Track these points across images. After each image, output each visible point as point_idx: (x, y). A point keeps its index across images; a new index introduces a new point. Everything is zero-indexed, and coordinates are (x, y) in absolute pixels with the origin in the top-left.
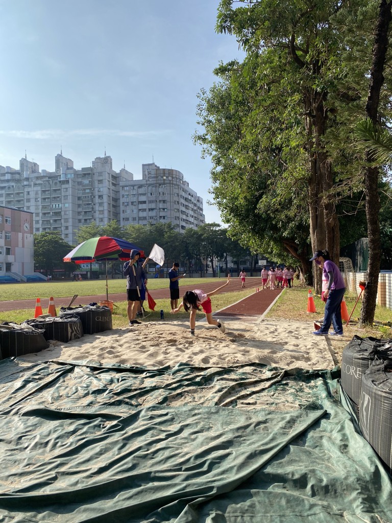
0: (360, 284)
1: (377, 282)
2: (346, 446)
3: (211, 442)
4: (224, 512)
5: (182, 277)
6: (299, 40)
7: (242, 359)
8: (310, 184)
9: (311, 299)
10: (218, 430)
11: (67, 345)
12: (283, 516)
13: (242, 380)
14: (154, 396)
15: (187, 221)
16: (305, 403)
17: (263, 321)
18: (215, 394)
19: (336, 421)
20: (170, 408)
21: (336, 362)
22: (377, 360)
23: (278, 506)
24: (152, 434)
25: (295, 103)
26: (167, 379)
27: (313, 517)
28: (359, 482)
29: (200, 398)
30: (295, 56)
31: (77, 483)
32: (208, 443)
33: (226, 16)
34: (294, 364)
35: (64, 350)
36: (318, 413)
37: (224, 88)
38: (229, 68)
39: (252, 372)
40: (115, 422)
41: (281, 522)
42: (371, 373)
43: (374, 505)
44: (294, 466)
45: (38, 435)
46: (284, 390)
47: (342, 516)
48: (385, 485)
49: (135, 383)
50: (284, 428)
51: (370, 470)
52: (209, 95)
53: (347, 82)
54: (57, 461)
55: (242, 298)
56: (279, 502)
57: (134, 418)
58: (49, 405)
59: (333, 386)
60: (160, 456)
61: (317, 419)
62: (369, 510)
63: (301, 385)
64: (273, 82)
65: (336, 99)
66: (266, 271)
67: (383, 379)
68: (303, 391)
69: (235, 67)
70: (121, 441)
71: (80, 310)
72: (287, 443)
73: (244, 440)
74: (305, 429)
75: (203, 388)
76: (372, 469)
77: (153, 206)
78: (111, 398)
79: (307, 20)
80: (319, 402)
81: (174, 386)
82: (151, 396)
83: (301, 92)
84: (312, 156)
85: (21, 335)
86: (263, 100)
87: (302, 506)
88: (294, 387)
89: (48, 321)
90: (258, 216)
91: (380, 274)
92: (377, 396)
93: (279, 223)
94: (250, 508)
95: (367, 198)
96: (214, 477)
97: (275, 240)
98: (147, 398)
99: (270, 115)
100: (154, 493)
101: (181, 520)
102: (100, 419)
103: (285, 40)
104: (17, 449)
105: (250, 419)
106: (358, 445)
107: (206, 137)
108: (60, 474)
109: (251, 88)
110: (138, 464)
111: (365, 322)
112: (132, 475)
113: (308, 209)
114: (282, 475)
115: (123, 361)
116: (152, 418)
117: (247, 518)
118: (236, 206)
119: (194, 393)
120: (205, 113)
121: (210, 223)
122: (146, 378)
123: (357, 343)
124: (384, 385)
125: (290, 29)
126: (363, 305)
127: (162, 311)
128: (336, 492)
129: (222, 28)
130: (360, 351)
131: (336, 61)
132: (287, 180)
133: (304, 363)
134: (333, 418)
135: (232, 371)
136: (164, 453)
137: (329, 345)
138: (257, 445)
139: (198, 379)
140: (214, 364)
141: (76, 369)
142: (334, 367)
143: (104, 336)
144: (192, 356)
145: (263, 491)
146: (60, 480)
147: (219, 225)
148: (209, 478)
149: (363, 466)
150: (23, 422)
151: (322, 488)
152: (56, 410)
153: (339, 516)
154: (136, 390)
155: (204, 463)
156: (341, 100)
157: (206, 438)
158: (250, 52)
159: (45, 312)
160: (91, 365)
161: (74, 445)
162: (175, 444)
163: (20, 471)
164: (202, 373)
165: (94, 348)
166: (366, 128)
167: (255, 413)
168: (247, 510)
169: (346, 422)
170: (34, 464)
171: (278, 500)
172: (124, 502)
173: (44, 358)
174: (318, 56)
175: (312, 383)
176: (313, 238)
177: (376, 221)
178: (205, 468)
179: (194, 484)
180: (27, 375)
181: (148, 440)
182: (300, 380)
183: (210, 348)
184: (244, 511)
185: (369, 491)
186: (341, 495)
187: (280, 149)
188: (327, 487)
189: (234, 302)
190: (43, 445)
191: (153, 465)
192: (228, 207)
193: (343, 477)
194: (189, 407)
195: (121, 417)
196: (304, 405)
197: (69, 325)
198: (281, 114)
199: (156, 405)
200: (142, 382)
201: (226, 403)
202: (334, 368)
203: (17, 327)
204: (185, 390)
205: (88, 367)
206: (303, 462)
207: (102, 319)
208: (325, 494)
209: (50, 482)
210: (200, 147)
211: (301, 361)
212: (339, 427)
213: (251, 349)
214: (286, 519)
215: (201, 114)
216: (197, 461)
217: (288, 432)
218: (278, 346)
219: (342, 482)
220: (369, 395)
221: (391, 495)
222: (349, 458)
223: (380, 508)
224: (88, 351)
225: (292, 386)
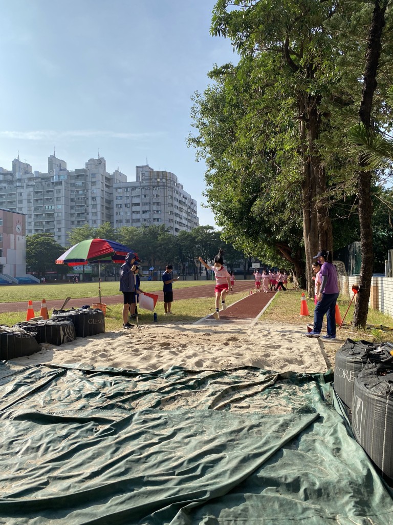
0: (353, 287)
1: (370, 285)
2: (338, 450)
3: (205, 446)
4: (217, 516)
5: (176, 280)
6: (293, 45)
7: (236, 362)
8: (303, 188)
9: (304, 302)
10: (211, 434)
11: (59, 348)
12: (277, 520)
13: (235, 384)
14: (147, 400)
15: (181, 223)
16: (298, 406)
17: (257, 324)
18: (209, 398)
19: (329, 424)
20: (164, 412)
21: (329, 365)
22: (369, 363)
23: (271, 510)
24: (145, 438)
25: (288, 106)
26: (161, 382)
27: (306, 520)
28: (351, 486)
29: (194, 401)
30: (289, 60)
31: (69, 488)
32: (201, 447)
33: (220, 19)
34: (287, 367)
35: (57, 353)
36: (311, 417)
37: (218, 91)
38: (223, 71)
39: (245, 376)
40: (107, 426)
42: (364, 377)
43: (366, 509)
44: (287, 469)
45: (29, 440)
46: (277, 393)
47: (334, 519)
48: (377, 488)
49: (128, 387)
50: (277, 431)
51: (362, 473)
52: (204, 98)
53: (340, 86)
54: (48, 466)
55: (236, 301)
56: (272, 506)
57: (126, 422)
58: (41, 409)
59: (326, 389)
60: (153, 461)
61: (310, 422)
62: (361, 514)
63: (294, 388)
64: (267, 85)
65: (330, 103)
66: (260, 274)
67: (374, 382)
68: (296, 395)
69: (229, 70)
70: (113, 445)
71: (73, 313)
72: (280, 446)
73: (237, 444)
74: (297, 432)
75: (196, 392)
76: (365, 473)
77: (146, 208)
78: (103, 401)
79: (301, 24)
80: (312, 405)
81: (167, 389)
82: (144, 400)
83: (295, 96)
84: (306, 159)
85: (13, 337)
86: (257, 104)
87: (295, 510)
88: (287, 390)
89: (40, 324)
90: (252, 219)
91: (372, 277)
92: (369, 400)
93: (273, 226)
94: (245, 513)
95: (360, 202)
96: (207, 481)
97: (269, 244)
98: (140, 401)
99: (264, 118)
100: (146, 497)
102: (92, 423)
103: (279, 44)
104: (8, 454)
105: (244, 423)
106: (350, 448)
107: (200, 140)
108: (52, 479)
109: (246, 91)
110: (131, 468)
111: (357, 326)
112: (124, 479)
113: (302, 212)
114: (276, 479)
115: (116, 365)
116: (145, 422)
117: (240, 523)
118: (230, 209)
119: (188, 396)
120: (199, 116)
121: (204, 226)
122: (139, 381)
123: (350, 347)
124: (377, 388)
125: (284, 32)
126: (356, 308)
127: (155, 314)
128: (328, 495)
129: (216, 31)
130: (352, 355)
131: (330, 66)
132: (281, 183)
133: (297, 366)
134: (326, 422)
135: (226, 374)
136: (157, 457)
137: (322, 348)
138: (250, 449)
139: (191, 383)
140: (208, 367)
141: (69, 373)
142: (327, 370)
143: (97, 339)
144: (186, 359)
145: (256, 495)
146: (51, 485)
147: (212, 228)
148: (202, 482)
149: (355, 470)
150: (14, 426)
151: (315, 491)
152: (49, 414)
153: (332, 520)
154: (129, 393)
155: (198, 466)
156: (334, 104)
157: (200, 442)
158: (244, 56)
159: (38, 314)
160: (83, 369)
161: (66, 449)
162: (168, 448)
163: (11, 476)
164: (196, 377)
165: (86, 351)
166: (359, 133)
167: (248, 416)
168: (240, 514)
169: (338, 426)
170: (26, 469)
171: (271, 504)
172: (116, 507)
173: (36, 362)
174: (312, 60)
175: (305, 386)
176: (306, 241)
177: (369, 225)
178: (198, 472)
179: (187, 489)
180: (19, 378)
181: (141, 444)
182: (293, 384)
183: (204, 351)
184: (237, 516)
185: (361, 494)
186: (334, 498)
187: (273, 152)
188: (319, 490)
190: (35, 450)
191: (146, 469)
192: (222, 209)
193: (336, 480)
194: (183, 410)
195: (114, 421)
196: (298, 409)
197: (61, 328)
198: (275, 117)
199: (149, 409)
200: (135, 386)
201: (220, 407)
202: (327, 372)
203: (8, 330)
204: (179, 393)
205: (80, 370)
206: (296, 466)
207: (95, 322)
208: (318, 498)
209: (42, 487)
210: (194, 149)
211: (294, 364)
212: (332, 430)
213: (244, 352)
214: (279, 523)
215: (196, 117)
216: (190, 466)
217: (282, 435)
218: (271, 349)
219: (335, 486)
220: (362, 398)
221: (383, 498)
222: (342, 462)
223: (372, 511)
224: (81, 354)
225: (284, 390)
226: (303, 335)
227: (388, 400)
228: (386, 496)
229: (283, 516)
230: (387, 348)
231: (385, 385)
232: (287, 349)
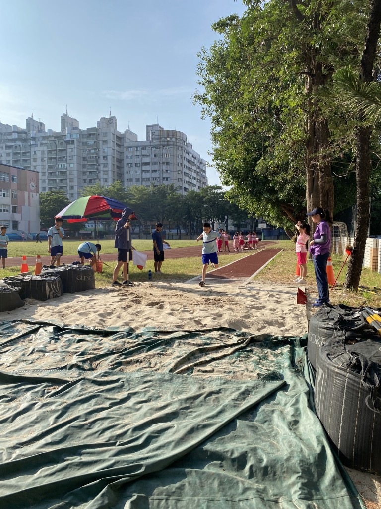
0: (346, 248)
1: (364, 247)
2: (296, 422)
3: (156, 413)
4: (150, 493)
7: (212, 322)
8: (307, 147)
12: (213, 500)
13: (205, 345)
14: (109, 361)
15: (190, 183)
16: (265, 372)
17: (249, 283)
18: (173, 361)
19: (292, 393)
20: (123, 374)
22: (339, 330)
23: (209, 489)
24: (96, 402)
25: (292, 60)
27: (245, 502)
28: (301, 464)
29: (157, 364)
30: (295, 10)
32: (151, 414)
34: (265, 329)
35: (39, 308)
36: (277, 384)
37: (224, 47)
38: (228, 23)
39: (219, 337)
40: (61, 388)
41: (208, 508)
42: (330, 345)
43: (313, 492)
44: (236, 442)
46: (247, 357)
47: (276, 502)
48: (329, 468)
50: (236, 400)
51: (315, 451)
52: (210, 54)
56: (211, 483)
59: (299, 355)
60: (97, 428)
61: (274, 390)
62: (307, 497)
63: (266, 352)
65: (331, 53)
67: (339, 352)
69: (234, 22)
71: (62, 269)
72: (235, 416)
73: (191, 412)
74: (257, 401)
76: (318, 450)
77: (156, 167)
80: (281, 372)
81: (132, 350)
82: (106, 360)
83: (300, 48)
84: (311, 117)
86: (260, 57)
87: (235, 489)
88: (258, 354)
89: (26, 279)
90: (255, 178)
92: (330, 372)
93: (277, 185)
94: (179, 491)
95: (358, 160)
96: (148, 453)
97: (273, 204)
98: (101, 362)
99: (269, 74)
100: (79, 469)
101: (96, 503)
102: (45, 384)
105: (204, 388)
107: (207, 97)
109: (250, 44)
110: (72, 434)
111: (349, 288)
113: (305, 174)
114: (221, 453)
117: (171, 502)
118: (235, 168)
119: (152, 358)
120: (204, 72)
121: (212, 186)
124: (339, 359)
126: (349, 270)
128: (275, 475)
130: (325, 320)
131: (336, 15)
132: (284, 142)
133: (276, 328)
134: (290, 390)
135: (198, 335)
136: (102, 424)
137: (309, 310)
138: (201, 418)
141: (42, 329)
143: (82, 295)
145: (196, 471)
147: (220, 188)
148: (143, 454)
149: (309, 446)
151: (262, 468)
153: (273, 503)
155: (141, 436)
156: (335, 55)
157: (151, 409)
158: (250, 7)
159: (32, 268)
162: (116, 414)
164: (166, 337)
165: (68, 307)
167: (210, 382)
168: (174, 492)
169: (301, 396)
171: (210, 481)
172: (45, 478)
173: (16, 317)
174: (318, 10)
175: (279, 351)
176: (308, 201)
177: (366, 184)
178: (141, 442)
179: (124, 461)
181: (90, 408)
182: (266, 347)
184: (170, 494)
185: (312, 475)
186: (280, 477)
187: (279, 110)
188: (266, 468)
189: (227, 264)
191: (88, 436)
192: (228, 169)
193: (285, 457)
194: (142, 374)
195: (69, 381)
196: (264, 375)
197: (47, 284)
199: (108, 371)
201: (182, 371)
202: (305, 335)
206: (247, 438)
207: (83, 278)
208: (263, 476)
210: (200, 107)
211: (274, 326)
212: (294, 400)
213: (224, 312)
214: (215, 504)
215: (202, 74)
216: (134, 435)
217: (240, 404)
218: (253, 310)
219: (283, 464)
220: (323, 370)
221: (334, 480)
222: (297, 436)
223: (320, 494)
224: (62, 310)
225: (256, 354)
226: (291, 296)
227: (348, 374)
228: (337, 478)
229: (221, 496)
230: (365, 314)
231: (347, 356)
232: (271, 310)
